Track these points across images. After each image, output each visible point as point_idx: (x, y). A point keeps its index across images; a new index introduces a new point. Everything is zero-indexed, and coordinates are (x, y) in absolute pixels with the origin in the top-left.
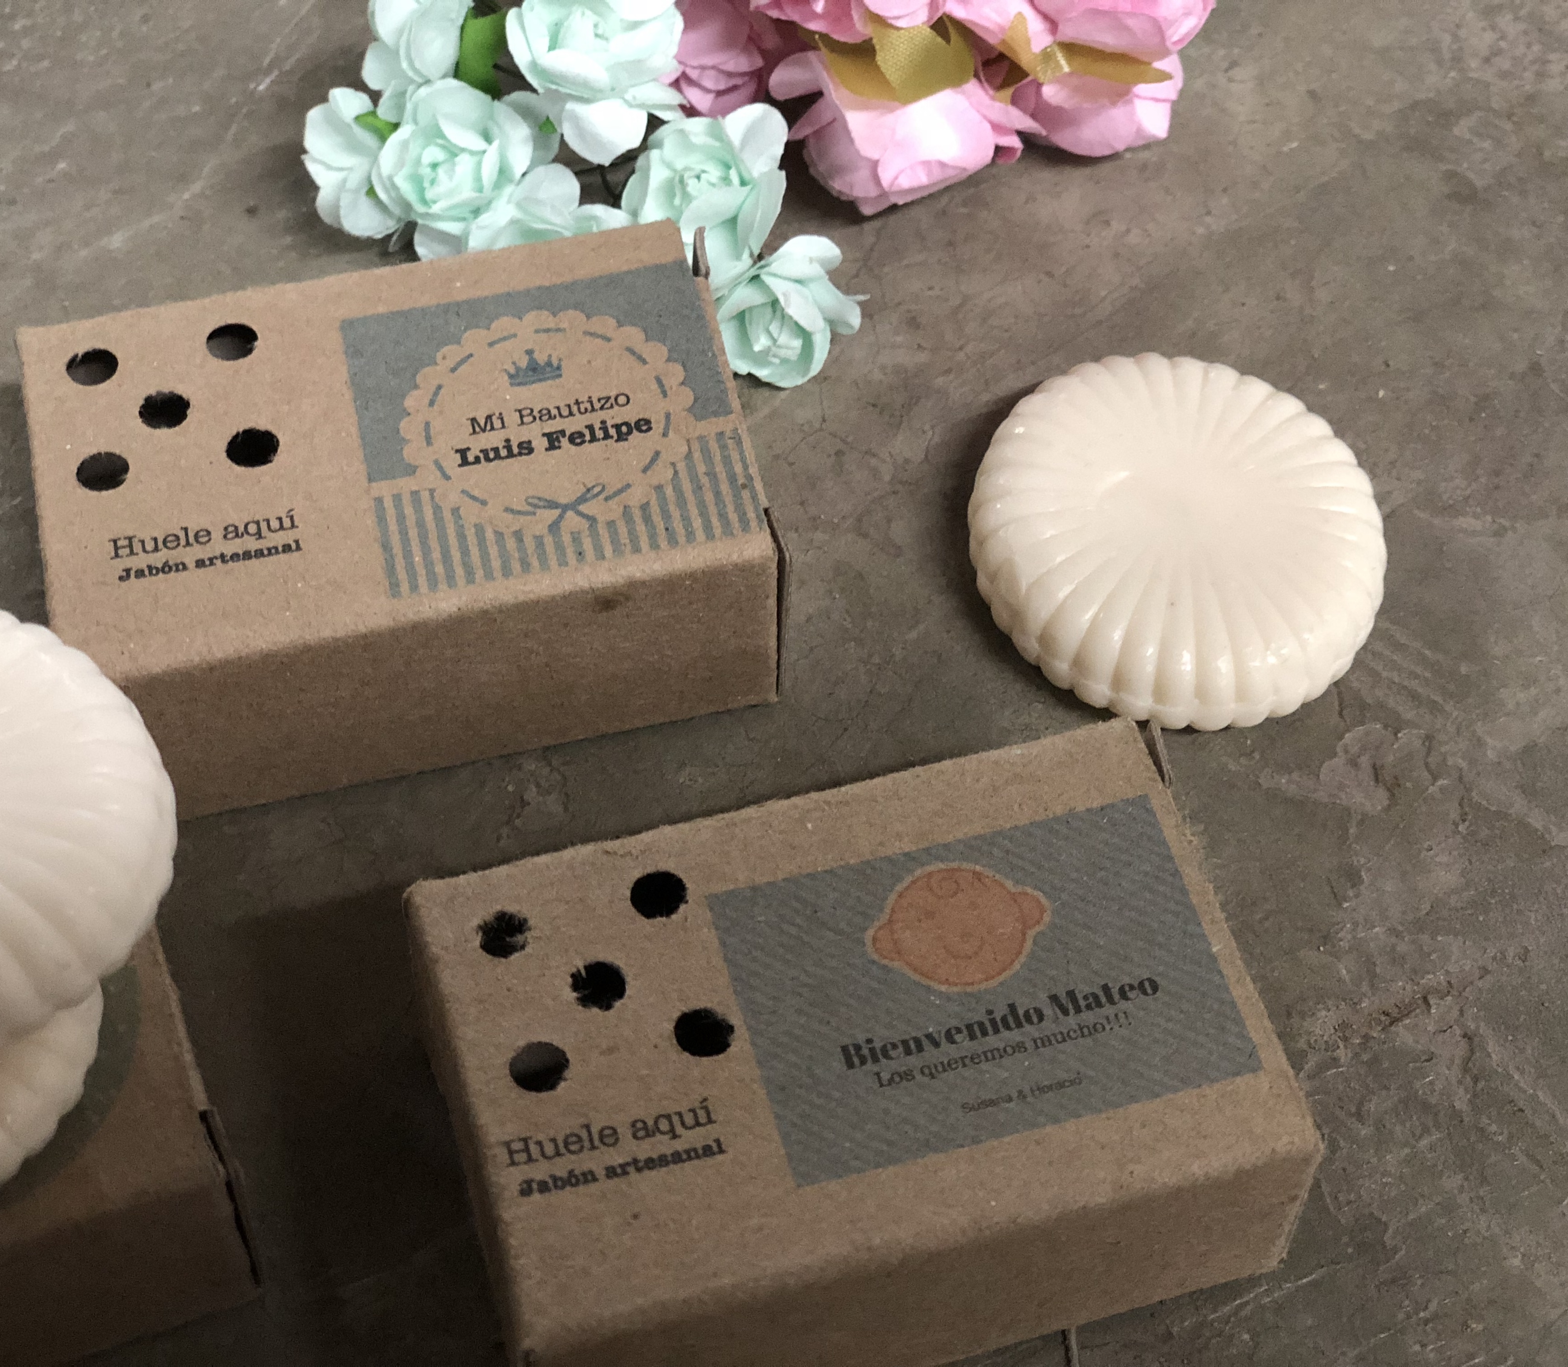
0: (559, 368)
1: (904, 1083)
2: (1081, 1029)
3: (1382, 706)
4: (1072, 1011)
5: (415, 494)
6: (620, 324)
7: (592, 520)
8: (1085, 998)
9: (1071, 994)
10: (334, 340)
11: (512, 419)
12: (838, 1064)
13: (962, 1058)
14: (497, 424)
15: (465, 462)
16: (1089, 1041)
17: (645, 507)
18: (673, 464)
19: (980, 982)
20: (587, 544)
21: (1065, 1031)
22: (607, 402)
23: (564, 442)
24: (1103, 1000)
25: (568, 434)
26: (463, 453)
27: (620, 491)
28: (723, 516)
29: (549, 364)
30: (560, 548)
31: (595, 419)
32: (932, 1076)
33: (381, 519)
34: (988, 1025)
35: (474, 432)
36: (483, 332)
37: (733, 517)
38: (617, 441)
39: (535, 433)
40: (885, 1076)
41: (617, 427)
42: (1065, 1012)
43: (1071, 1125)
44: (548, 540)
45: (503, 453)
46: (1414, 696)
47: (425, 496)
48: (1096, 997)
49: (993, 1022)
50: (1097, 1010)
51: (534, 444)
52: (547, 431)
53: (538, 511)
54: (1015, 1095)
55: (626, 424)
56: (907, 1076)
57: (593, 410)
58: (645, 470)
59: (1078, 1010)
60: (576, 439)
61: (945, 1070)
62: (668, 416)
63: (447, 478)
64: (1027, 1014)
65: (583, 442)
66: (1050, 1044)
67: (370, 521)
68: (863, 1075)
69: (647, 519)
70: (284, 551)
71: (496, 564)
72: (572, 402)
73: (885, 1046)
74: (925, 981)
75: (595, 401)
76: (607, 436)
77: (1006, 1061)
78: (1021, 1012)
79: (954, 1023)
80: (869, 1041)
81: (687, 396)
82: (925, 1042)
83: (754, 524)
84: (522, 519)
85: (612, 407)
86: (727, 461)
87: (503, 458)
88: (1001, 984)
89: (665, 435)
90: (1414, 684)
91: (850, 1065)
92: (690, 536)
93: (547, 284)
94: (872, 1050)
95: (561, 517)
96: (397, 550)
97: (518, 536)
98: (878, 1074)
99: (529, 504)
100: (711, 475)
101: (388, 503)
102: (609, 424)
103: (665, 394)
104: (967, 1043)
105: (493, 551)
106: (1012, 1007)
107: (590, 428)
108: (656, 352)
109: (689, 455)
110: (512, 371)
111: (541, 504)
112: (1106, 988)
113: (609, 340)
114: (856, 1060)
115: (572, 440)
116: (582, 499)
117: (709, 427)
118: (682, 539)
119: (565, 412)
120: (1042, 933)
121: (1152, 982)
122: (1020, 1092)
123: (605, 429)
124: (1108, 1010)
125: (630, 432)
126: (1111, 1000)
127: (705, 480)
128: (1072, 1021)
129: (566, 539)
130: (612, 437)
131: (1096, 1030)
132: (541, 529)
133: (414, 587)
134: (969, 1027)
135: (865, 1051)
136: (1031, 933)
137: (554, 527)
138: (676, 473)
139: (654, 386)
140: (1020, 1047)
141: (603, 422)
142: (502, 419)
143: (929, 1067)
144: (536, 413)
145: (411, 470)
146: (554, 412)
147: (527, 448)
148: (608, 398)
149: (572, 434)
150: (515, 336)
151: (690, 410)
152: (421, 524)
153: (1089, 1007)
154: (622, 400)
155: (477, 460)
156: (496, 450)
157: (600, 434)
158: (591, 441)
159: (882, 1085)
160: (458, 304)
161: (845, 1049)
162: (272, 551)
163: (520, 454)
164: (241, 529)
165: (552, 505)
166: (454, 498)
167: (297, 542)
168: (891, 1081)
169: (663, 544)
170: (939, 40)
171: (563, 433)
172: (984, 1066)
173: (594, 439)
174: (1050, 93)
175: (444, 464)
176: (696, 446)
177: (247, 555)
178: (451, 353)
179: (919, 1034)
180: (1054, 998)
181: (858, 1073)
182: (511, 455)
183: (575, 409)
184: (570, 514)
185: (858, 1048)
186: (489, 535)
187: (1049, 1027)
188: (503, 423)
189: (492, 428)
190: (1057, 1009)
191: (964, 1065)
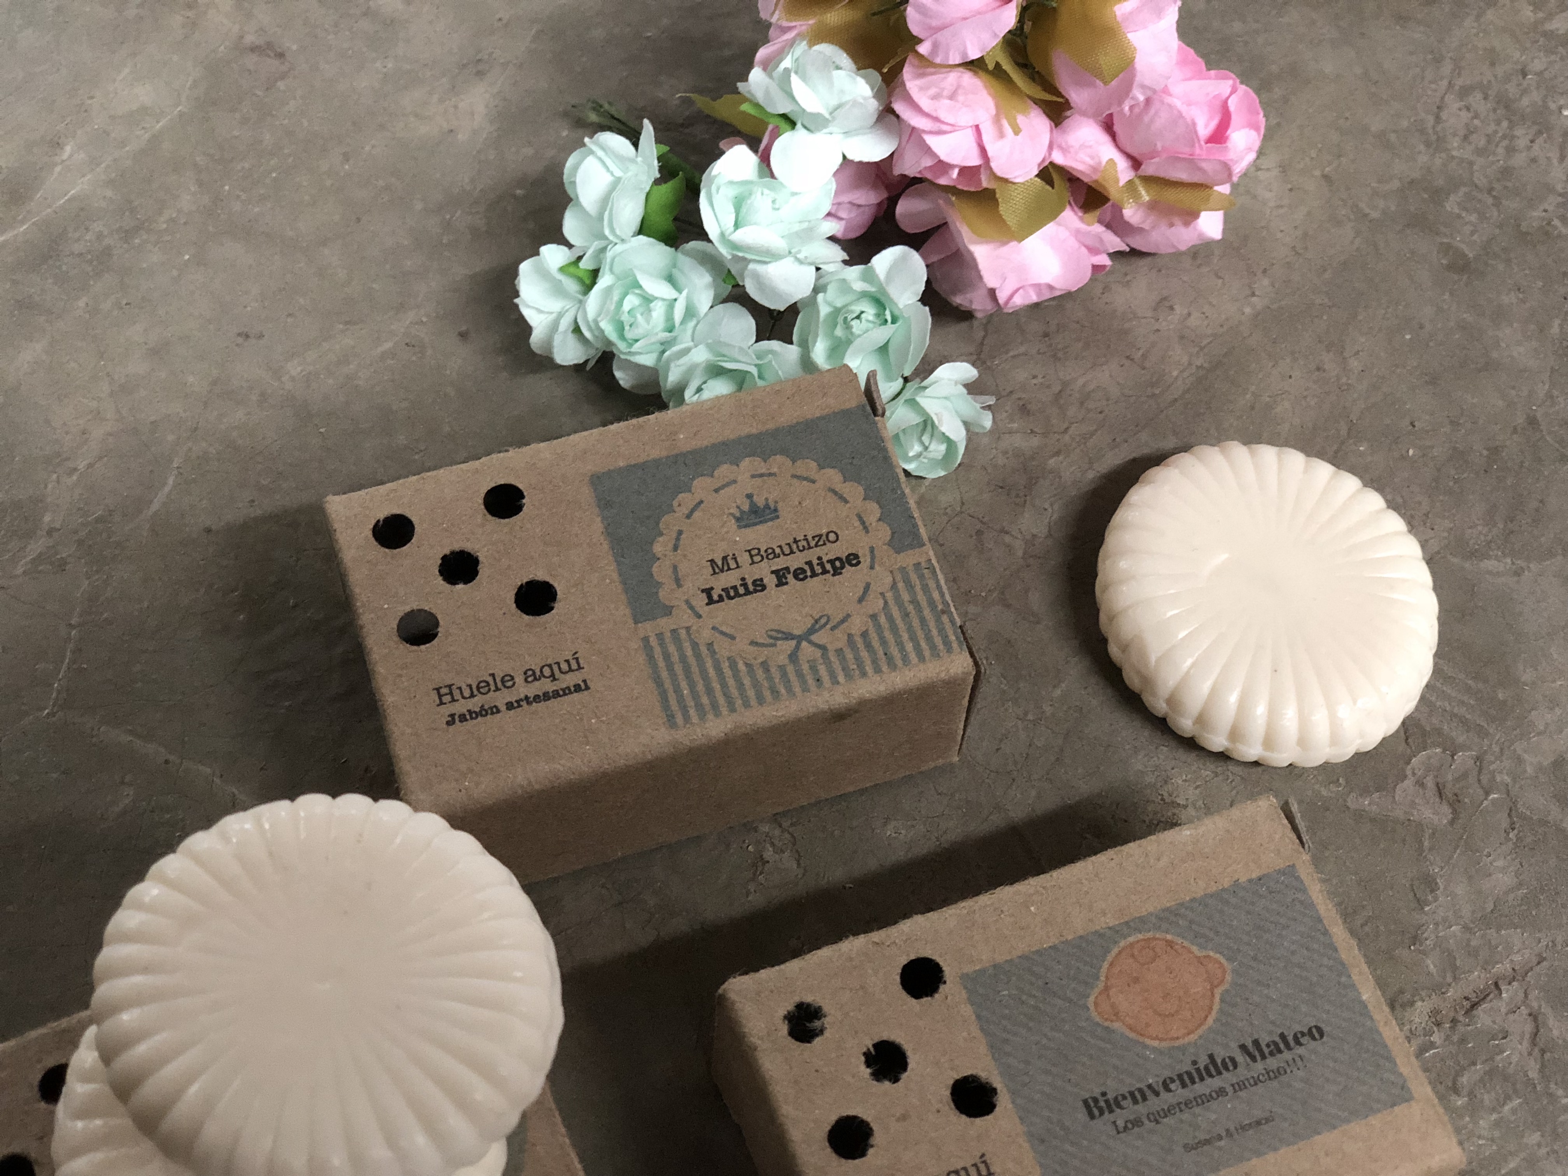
0: (776, 510)
1: (1136, 1129)
2: (1268, 1073)
3: (1439, 732)
4: (1258, 1058)
5: (674, 631)
6: (821, 467)
7: (823, 648)
8: (1268, 1046)
9: (1256, 1043)
10: (586, 494)
11: (744, 559)
12: (1082, 1115)
13: (1179, 1104)
14: (733, 565)
15: (711, 601)
16: (1275, 1083)
17: (865, 635)
18: (882, 594)
19: (1184, 1036)
20: (823, 671)
21: (1256, 1076)
22: (821, 540)
23: (790, 577)
24: (1282, 1046)
25: (792, 570)
26: (708, 592)
27: (843, 621)
28: (929, 638)
29: (767, 506)
30: (800, 675)
31: (812, 555)
32: (1157, 1122)
33: (651, 658)
34: (1195, 1075)
35: (715, 573)
36: (708, 480)
37: (938, 641)
38: (834, 575)
39: (764, 571)
40: (1121, 1123)
41: (831, 562)
42: (1253, 1059)
43: (1271, 1157)
44: (790, 669)
45: (741, 590)
46: (1464, 722)
47: (683, 633)
48: (1275, 1044)
49: (1198, 1070)
50: (1279, 1056)
51: (765, 581)
52: (774, 569)
53: (779, 642)
54: (1224, 1134)
55: (838, 559)
56: (1137, 1123)
57: (810, 548)
58: (861, 600)
59: (1264, 1057)
60: (799, 574)
61: (1166, 1116)
62: (872, 550)
63: (700, 617)
64: (1223, 1061)
65: (806, 577)
66: (1246, 1087)
67: (641, 658)
68: (1102, 1124)
69: (868, 646)
70: (576, 691)
71: (751, 693)
72: (791, 541)
73: (1116, 1099)
74: (1141, 1039)
75: (810, 538)
76: (825, 572)
77: (1214, 1105)
78: (1219, 1061)
79: (1167, 1073)
80: (1104, 1094)
81: (884, 532)
82: (1148, 1093)
83: (955, 645)
84: (766, 651)
85: (824, 544)
86: (925, 588)
87: (741, 596)
88: (1200, 1037)
89: (872, 568)
90: (1462, 711)
91: (1092, 1117)
92: (905, 659)
93: (754, 431)
94: (1107, 1101)
95: (798, 647)
96: (668, 685)
97: (765, 665)
98: (1114, 1123)
99: (771, 637)
100: (914, 601)
101: (654, 642)
102: (825, 559)
103: (866, 529)
104: (1180, 1091)
105: (747, 681)
106: (1211, 1057)
107: (809, 563)
108: (854, 491)
109: (894, 586)
110: (738, 515)
111: (780, 635)
112: (1283, 1036)
113: (814, 482)
114: (1096, 1112)
115: (796, 577)
116: (812, 631)
117: (908, 559)
118: (899, 663)
119: (787, 551)
120: (1227, 991)
121: (1318, 1029)
122: (1227, 1130)
123: (821, 564)
124: (1287, 1055)
125: (843, 567)
126: (1289, 1048)
127: (910, 608)
128: (1259, 1067)
129: (805, 667)
130: (828, 572)
131: (1280, 1074)
132: (783, 659)
133: (687, 718)
134: (1180, 1076)
135: (1102, 1104)
136: (1218, 992)
137: (793, 657)
138: (886, 603)
139: (857, 523)
140: (1221, 1092)
141: (819, 558)
142: (735, 559)
143: (1153, 1114)
144: (762, 553)
145: (668, 611)
146: (778, 551)
147: (760, 585)
148: (820, 536)
149: (795, 570)
150: (735, 482)
151: (889, 544)
152: (683, 659)
153: (1272, 1054)
154: (832, 537)
155: (721, 599)
156: (735, 588)
157: (818, 569)
158: (811, 577)
159: (1118, 1133)
160: (684, 455)
161: (1085, 1102)
162: (567, 691)
163: (756, 591)
164: (538, 673)
165: (788, 636)
166: (706, 634)
167: (585, 681)
168: (1126, 1128)
169: (885, 668)
170: (1048, 187)
171: (787, 569)
172: (1197, 1110)
173: (814, 575)
174: (1131, 213)
175: (694, 603)
176: (899, 577)
177: (546, 697)
178: (685, 500)
179: (1142, 1085)
180: (1243, 1047)
181: (1098, 1123)
182: (748, 592)
183: (794, 547)
184: (804, 644)
185: (1096, 1100)
186: (741, 666)
187: (1243, 1073)
188: (737, 562)
189: (729, 569)
190: (1247, 1058)
191: (1181, 1111)
